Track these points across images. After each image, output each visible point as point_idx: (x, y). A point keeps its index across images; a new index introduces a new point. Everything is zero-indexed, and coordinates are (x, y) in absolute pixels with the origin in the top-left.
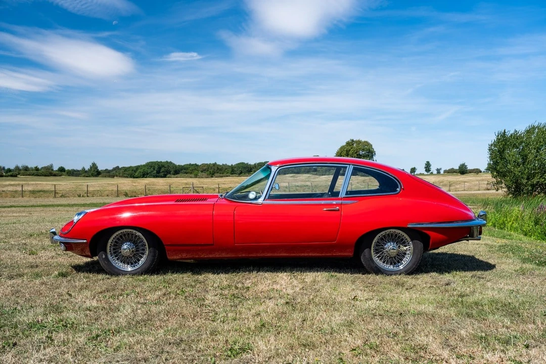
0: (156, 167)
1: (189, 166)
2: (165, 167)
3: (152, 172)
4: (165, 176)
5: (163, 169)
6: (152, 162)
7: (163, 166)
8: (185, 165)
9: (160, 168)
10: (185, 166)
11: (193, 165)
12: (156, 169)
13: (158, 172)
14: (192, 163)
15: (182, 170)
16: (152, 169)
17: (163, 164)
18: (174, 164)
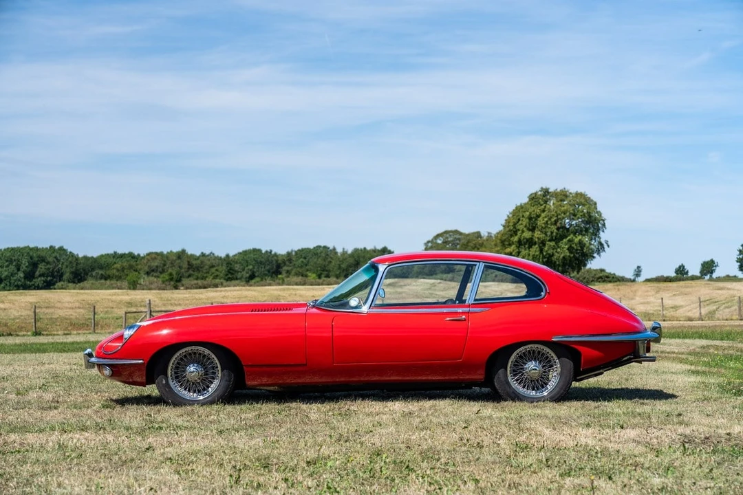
0: (25, 263)
1: (111, 260)
2: (48, 263)
3: (12, 275)
4: (48, 286)
5: (42, 268)
6: (13, 250)
7: (42, 260)
8: (102, 256)
9: (35, 265)
10: (103, 259)
11: (123, 256)
12: (23, 267)
13: (30, 276)
14: (120, 251)
15: (93, 270)
16: (12, 268)
17: (43, 254)
18: (72, 255)
